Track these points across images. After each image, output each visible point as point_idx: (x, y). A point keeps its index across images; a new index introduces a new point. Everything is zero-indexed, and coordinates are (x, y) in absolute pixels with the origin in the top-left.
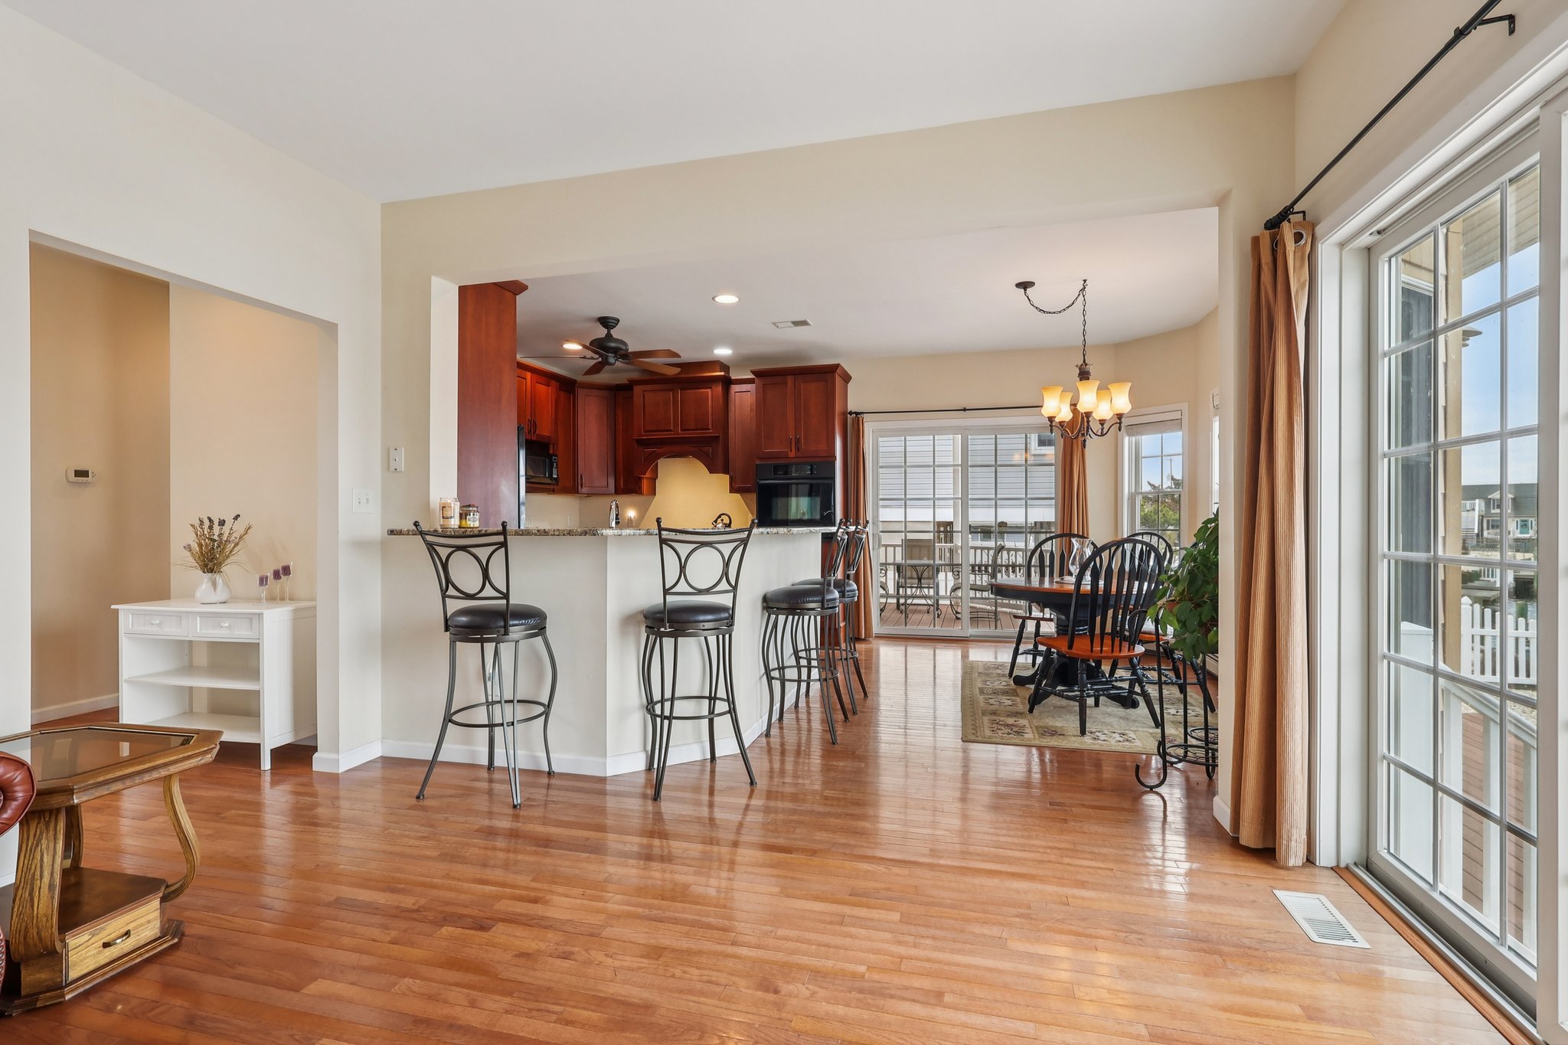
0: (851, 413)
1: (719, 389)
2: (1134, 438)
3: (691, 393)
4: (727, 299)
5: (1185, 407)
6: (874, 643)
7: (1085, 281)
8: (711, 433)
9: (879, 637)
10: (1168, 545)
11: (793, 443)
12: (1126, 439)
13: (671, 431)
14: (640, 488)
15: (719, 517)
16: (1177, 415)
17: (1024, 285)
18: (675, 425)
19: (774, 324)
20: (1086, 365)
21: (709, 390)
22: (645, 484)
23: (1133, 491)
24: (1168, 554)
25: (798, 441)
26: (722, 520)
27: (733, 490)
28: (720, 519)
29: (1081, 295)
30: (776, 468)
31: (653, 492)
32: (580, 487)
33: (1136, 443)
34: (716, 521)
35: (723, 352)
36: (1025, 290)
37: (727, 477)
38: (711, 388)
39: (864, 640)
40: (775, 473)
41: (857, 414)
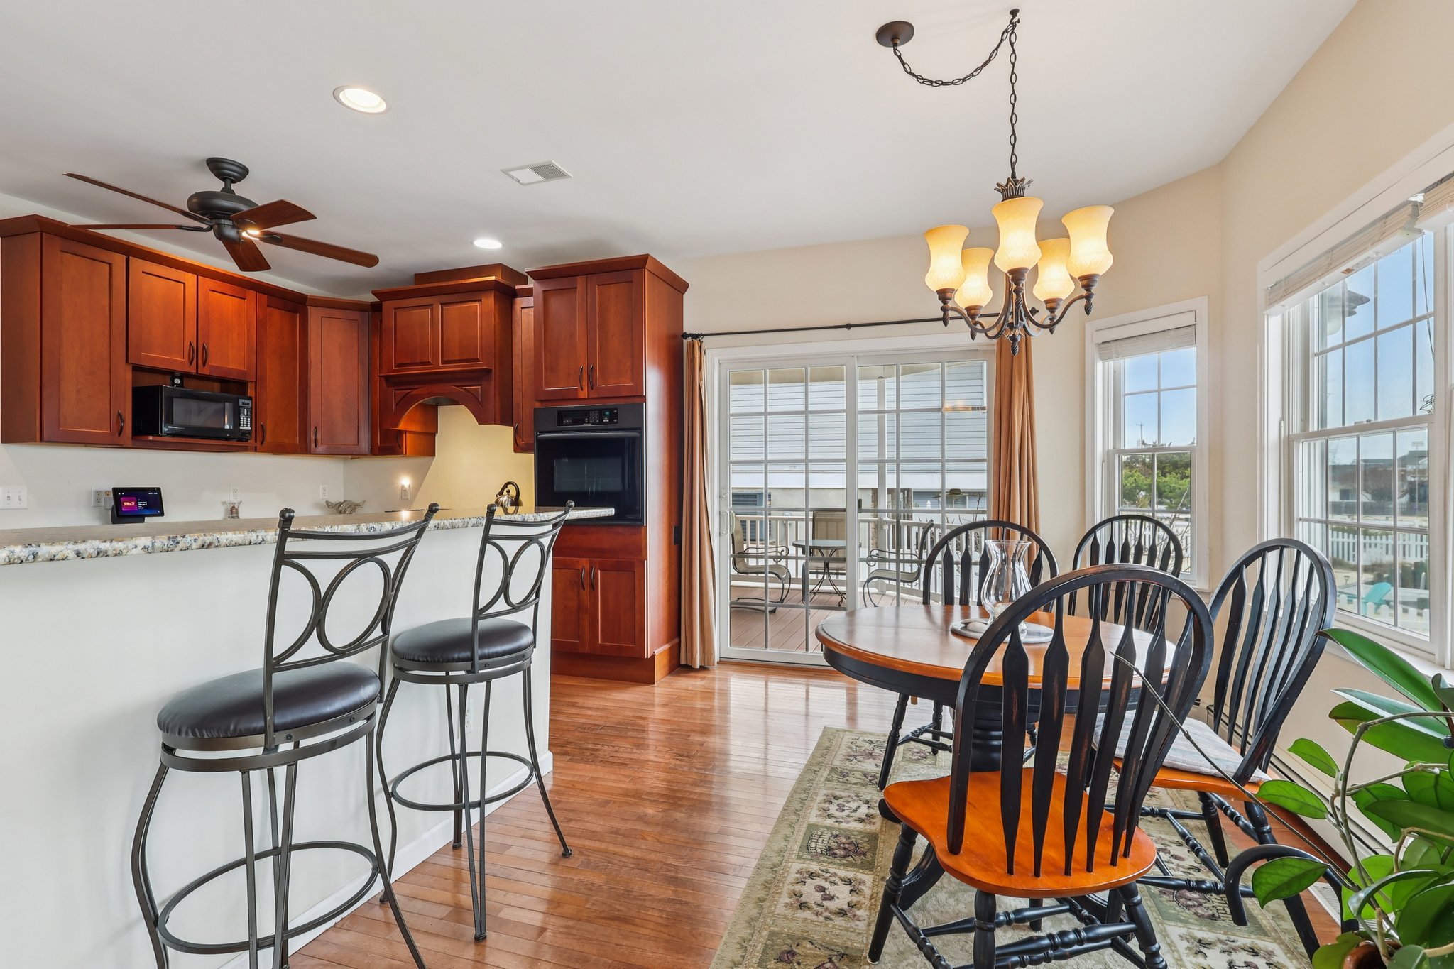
0: (685, 336)
1: (490, 301)
2: (1111, 363)
3: (453, 310)
4: (363, 100)
5: (1202, 304)
6: (717, 672)
7: (1014, 13)
8: (480, 366)
9: (724, 662)
10: (1173, 537)
11: (585, 375)
12: (1099, 366)
13: (428, 363)
14: (401, 447)
15: (505, 486)
16: (1188, 319)
17: (893, 34)
18: (435, 355)
19: (506, 172)
20: (1016, 182)
21: (477, 304)
22: (408, 441)
23: (1111, 447)
24: (1173, 554)
25: (591, 373)
26: (509, 491)
27: (518, 448)
28: (505, 490)
29: (1006, 42)
30: (562, 415)
31: (430, 451)
32: (313, 445)
33: (1115, 372)
34: (501, 493)
35: (488, 246)
36: (895, 45)
37: (509, 431)
38: (481, 300)
39: (703, 668)
40: (560, 423)
41: (695, 336)
